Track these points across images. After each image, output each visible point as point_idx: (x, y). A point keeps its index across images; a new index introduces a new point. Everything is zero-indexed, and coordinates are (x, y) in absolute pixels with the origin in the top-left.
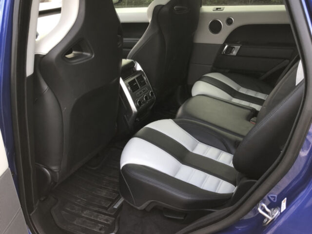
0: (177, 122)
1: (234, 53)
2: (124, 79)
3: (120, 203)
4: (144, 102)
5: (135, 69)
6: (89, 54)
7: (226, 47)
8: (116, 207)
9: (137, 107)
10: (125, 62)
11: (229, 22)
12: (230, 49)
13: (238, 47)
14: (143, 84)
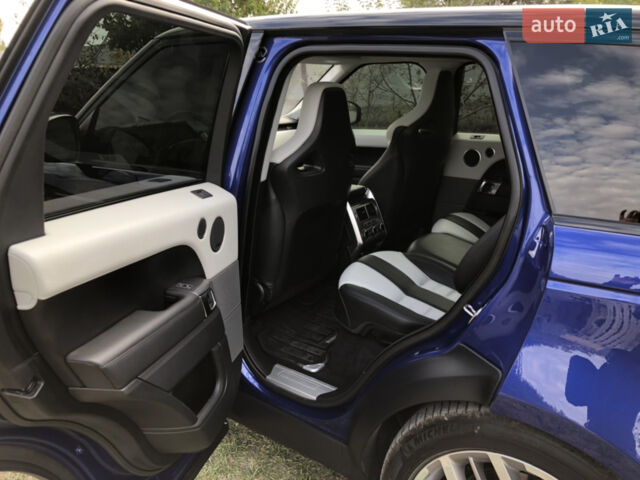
0: (407, 256)
1: (494, 192)
2: (351, 205)
3: (333, 339)
4: (372, 234)
5: (366, 196)
6: (319, 168)
7: (484, 183)
8: (328, 342)
9: (363, 239)
10: (354, 187)
11: (489, 153)
12: (488, 187)
13: (498, 185)
14: (373, 213)
